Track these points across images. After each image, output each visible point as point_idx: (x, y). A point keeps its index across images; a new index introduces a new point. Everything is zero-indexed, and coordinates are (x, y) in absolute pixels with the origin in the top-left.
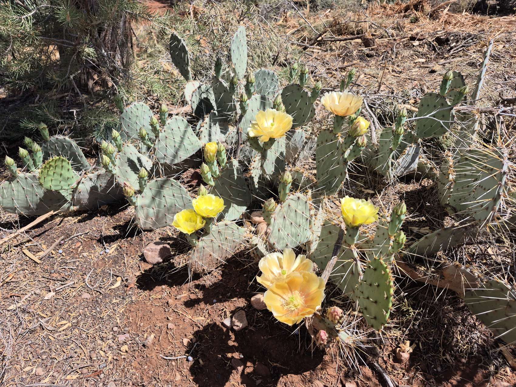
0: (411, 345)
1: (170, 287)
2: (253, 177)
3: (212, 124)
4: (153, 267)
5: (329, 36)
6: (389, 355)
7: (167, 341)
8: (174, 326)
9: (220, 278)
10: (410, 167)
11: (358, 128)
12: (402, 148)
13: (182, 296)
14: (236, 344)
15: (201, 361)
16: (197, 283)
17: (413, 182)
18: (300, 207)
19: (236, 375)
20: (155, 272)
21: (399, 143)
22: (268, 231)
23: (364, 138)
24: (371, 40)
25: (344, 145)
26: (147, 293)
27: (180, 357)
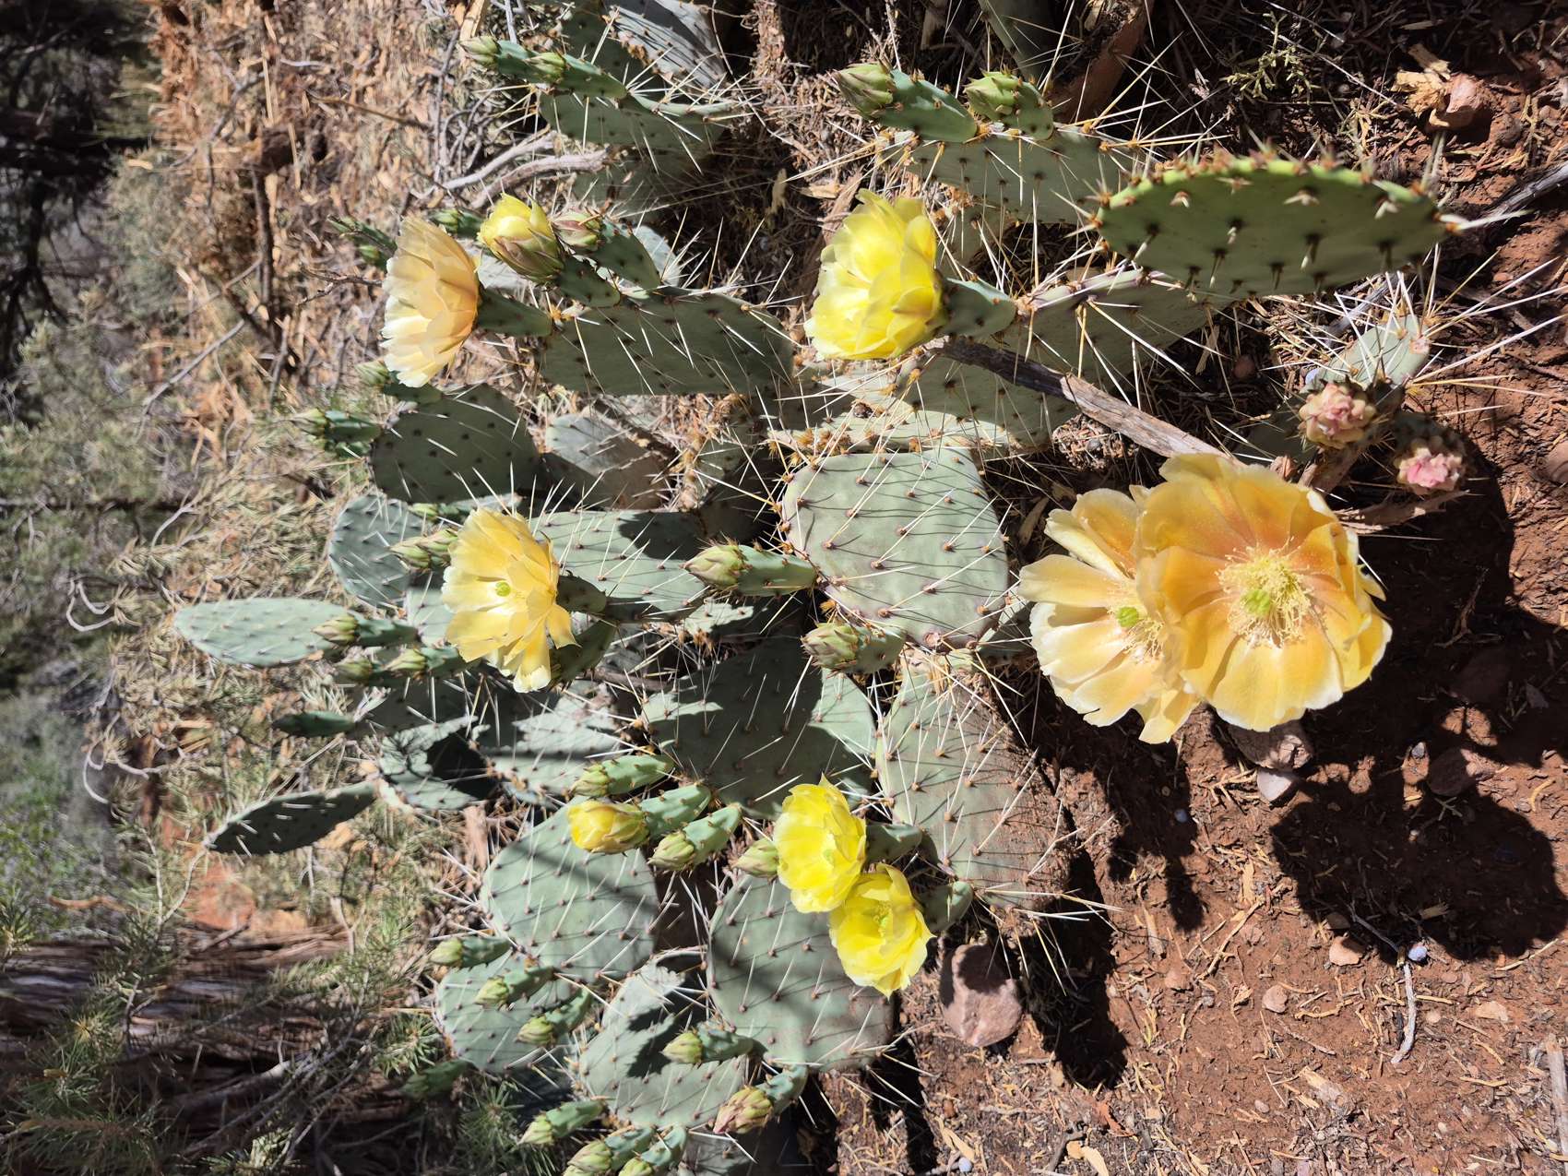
0: (1416, 67)
1: (1117, 967)
2: (715, 627)
3: (521, 746)
4: (1036, 1017)
5: (256, 281)
6: (1451, 159)
7: (1336, 1022)
8: (1275, 989)
9: (1089, 777)
10: (695, 32)
11: (526, 244)
12: (621, 60)
13: (1152, 931)
14: (1366, 765)
15: (1432, 912)
16: (1106, 868)
17: (751, 21)
18: (841, 497)
19: (1503, 785)
20: (1053, 1014)
21: (598, 71)
22: (935, 640)
23: (566, 223)
24: (266, 143)
25: (596, 302)
26: (1134, 1060)
27: (1409, 988)
